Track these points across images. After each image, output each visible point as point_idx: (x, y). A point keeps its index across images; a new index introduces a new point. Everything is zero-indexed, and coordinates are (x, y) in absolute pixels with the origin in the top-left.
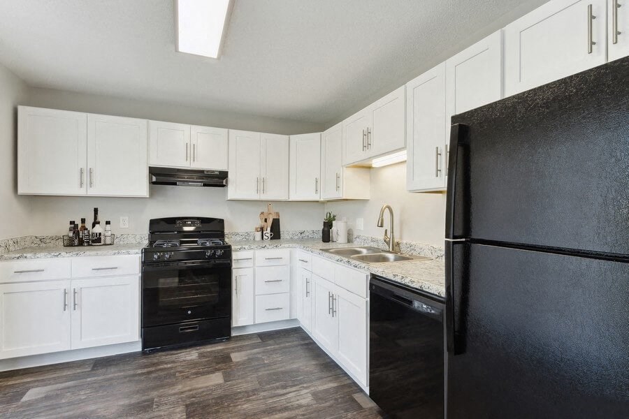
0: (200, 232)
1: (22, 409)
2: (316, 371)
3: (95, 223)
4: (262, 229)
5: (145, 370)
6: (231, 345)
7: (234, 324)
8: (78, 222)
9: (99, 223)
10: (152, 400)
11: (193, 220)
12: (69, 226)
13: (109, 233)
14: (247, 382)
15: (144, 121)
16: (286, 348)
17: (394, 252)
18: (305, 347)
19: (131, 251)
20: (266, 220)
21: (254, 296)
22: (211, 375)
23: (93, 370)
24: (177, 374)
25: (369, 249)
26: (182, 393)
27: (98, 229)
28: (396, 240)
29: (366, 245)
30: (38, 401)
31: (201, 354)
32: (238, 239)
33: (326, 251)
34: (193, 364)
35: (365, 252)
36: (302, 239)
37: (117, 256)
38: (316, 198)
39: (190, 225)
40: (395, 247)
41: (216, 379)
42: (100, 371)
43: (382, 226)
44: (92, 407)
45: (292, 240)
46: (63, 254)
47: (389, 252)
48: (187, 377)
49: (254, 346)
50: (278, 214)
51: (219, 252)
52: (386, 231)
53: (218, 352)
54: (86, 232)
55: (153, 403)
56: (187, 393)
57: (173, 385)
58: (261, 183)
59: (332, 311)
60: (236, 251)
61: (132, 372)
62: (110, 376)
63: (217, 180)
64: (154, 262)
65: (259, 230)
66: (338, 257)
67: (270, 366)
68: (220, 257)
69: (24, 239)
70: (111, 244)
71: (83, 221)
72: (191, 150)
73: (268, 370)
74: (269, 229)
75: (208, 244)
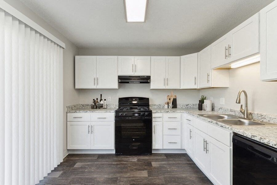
0: (138, 104)
1: (73, 171)
2: (196, 181)
3: (101, 100)
4: (168, 104)
5: (116, 163)
6: (152, 157)
7: (154, 147)
8: (96, 99)
9: (102, 100)
10: (117, 178)
11: (136, 98)
12: (93, 101)
13: (105, 104)
14: (158, 179)
15: (116, 57)
16: (179, 164)
17: (248, 118)
18: (189, 165)
19: (111, 111)
20: (170, 99)
21: (163, 135)
22: (142, 171)
23: (97, 159)
24: (128, 168)
25: (228, 115)
26: (129, 177)
27: (102, 102)
28: (249, 112)
29: (227, 113)
30: (79, 168)
31: (139, 159)
32: (156, 107)
33: (202, 115)
34: (135, 164)
35: (226, 117)
36: (187, 108)
37: (106, 113)
38: (195, 87)
39: (134, 101)
40: (249, 116)
41: (144, 174)
42: (100, 160)
43: (239, 103)
44: (95, 176)
45: (182, 109)
46: (88, 111)
47: (244, 118)
48: (132, 170)
49: (163, 160)
50: (175, 96)
51: (146, 114)
52: (242, 106)
53: (146, 160)
54: (98, 103)
55: (117, 180)
56: (132, 178)
57: (126, 172)
58: (166, 81)
59: (206, 149)
60: (154, 113)
61: (111, 163)
62: (103, 163)
63: (146, 80)
64: (119, 116)
65: (167, 103)
66: (209, 120)
67: (171, 172)
68: (147, 116)
69: (77, 105)
70: (106, 108)
71: (97, 99)
72: (134, 67)
73: (169, 175)
74: (171, 103)
75: (142, 110)
